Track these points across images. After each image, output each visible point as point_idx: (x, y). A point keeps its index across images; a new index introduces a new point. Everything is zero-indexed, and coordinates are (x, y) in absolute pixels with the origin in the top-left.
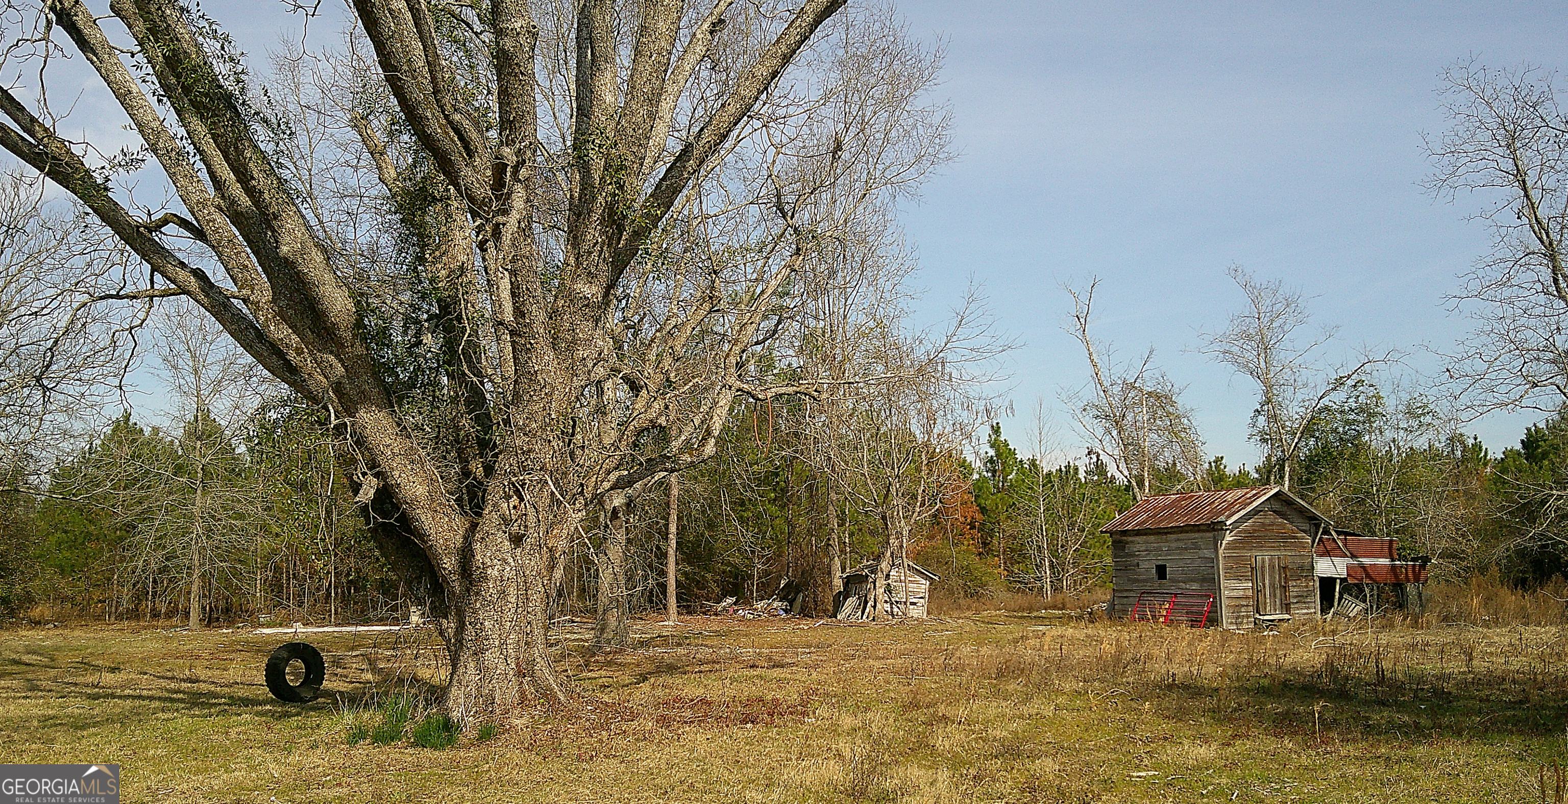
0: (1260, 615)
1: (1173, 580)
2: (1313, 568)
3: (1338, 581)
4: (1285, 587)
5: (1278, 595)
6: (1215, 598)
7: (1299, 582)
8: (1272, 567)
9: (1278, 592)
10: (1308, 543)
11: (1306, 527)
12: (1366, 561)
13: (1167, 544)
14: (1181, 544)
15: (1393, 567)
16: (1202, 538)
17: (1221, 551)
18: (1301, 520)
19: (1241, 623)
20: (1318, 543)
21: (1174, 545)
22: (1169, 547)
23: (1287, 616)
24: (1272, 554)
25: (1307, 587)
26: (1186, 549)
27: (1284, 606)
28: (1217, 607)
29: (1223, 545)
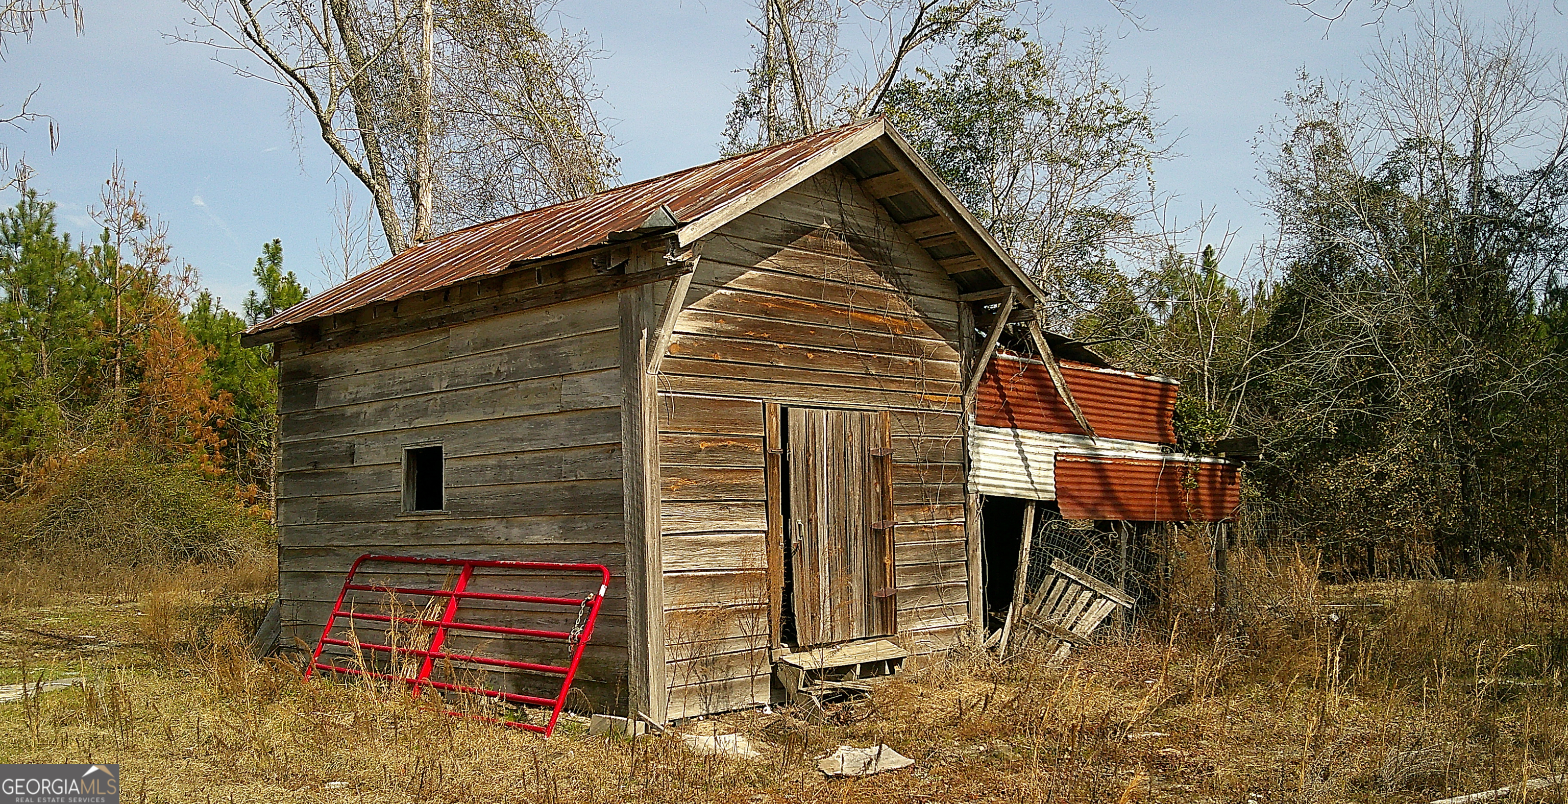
0: (795, 648)
1: (465, 510)
2: (966, 464)
3: (1030, 513)
4: (879, 534)
5: (858, 563)
6: (617, 583)
7: (921, 513)
8: (841, 457)
9: (858, 552)
10: (952, 374)
11: (947, 314)
12: (1108, 448)
13: (445, 367)
14: (494, 362)
15: (1169, 471)
16: (574, 325)
17: (650, 378)
18: (933, 288)
19: (725, 688)
20: (983, 378)
21: (470, 367)
22: (454, 375)
23: (884, 650)
24: (845, 404)
25: (946, 531)
26: (514, 377)
27: (875, 605)
28: (624, 621)
29: (661, 350)
